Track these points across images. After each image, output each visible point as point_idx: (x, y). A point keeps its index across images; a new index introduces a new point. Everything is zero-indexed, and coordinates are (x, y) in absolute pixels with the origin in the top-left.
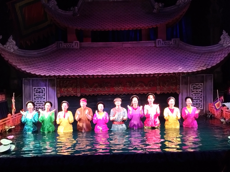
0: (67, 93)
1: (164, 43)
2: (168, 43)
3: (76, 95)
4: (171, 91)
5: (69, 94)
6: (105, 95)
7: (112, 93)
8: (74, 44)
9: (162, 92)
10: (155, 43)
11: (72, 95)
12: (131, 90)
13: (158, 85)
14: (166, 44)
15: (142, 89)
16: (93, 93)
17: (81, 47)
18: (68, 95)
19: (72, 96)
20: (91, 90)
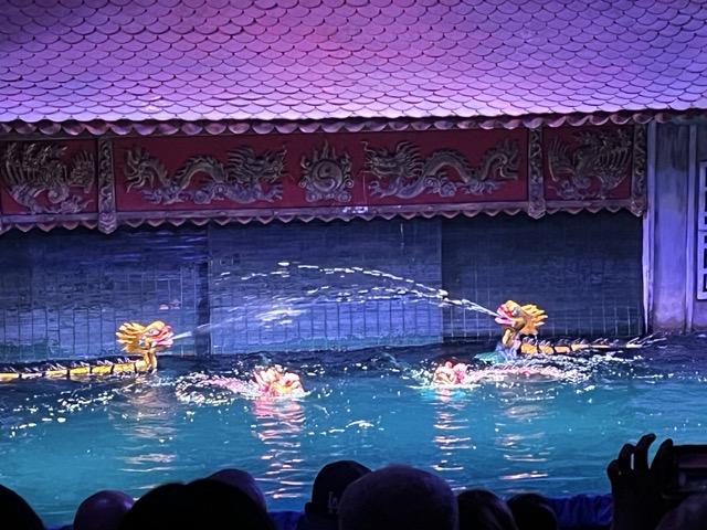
0: (44, 213)
3: (89, 222)
4: (603, 201)
5: (52, 219)
6: (255, 224)
7: (293, 213)
9: (556, 206)
11: (71, 222)
12: (395, 200)
13: (534, 173)
15: (451, 194)
16: (188, 216)
18: (47, 224)
19: (70, 228)
20: (176, 199)
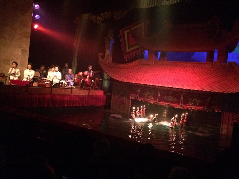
1: (220, 65)
2: (224, 66)
8: (150, 61)
10: (212, 64)
14: (222, 66)
17: (154, 64)
